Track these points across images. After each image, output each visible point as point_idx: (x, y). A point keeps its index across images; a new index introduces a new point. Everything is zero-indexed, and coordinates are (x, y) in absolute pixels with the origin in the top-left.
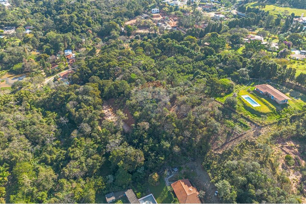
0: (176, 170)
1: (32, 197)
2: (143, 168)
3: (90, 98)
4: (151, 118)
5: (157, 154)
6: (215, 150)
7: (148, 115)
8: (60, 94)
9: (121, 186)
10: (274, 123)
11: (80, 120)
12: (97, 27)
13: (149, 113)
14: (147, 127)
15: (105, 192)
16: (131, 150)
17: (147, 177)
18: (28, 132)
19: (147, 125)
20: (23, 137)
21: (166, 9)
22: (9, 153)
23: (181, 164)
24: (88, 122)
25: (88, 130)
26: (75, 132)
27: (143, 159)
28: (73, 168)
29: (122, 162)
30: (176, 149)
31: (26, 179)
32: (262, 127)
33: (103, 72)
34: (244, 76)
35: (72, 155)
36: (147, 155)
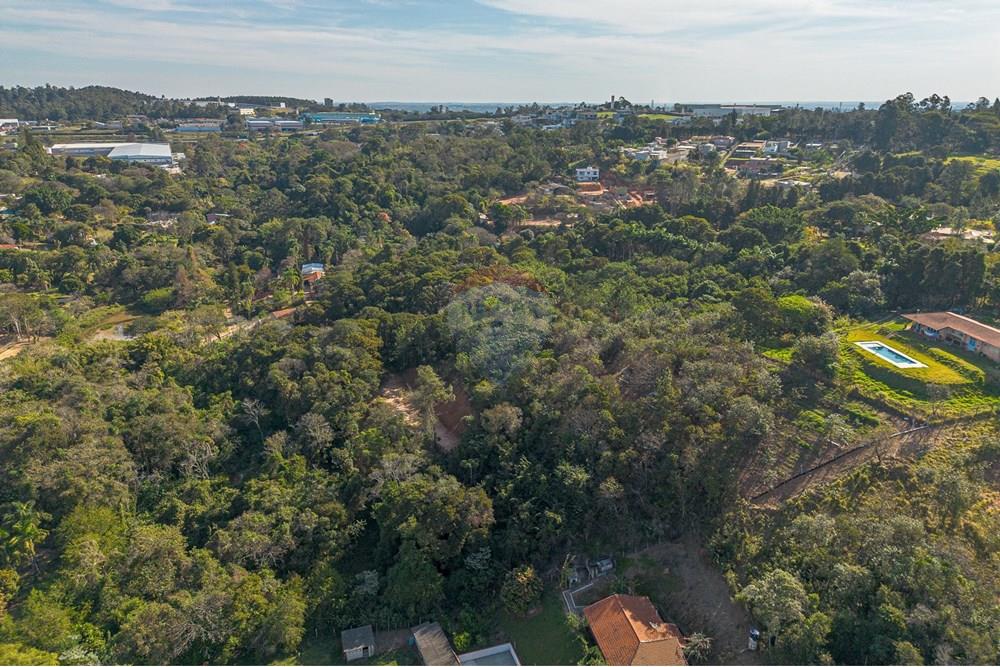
0: (607, 565)
1: (96, 608)
2: (486, 553)
3: (347, 353)
4: (530, 401)
5: (542, 505)
6: (755, 500)
7: (523, 389)
8: (260, 346)
9: (403, 611)
10: (979, 417)
11: (304, 406)
12: (408, 209)
13: (526, 382)
14: (515, 423)
15: (343, 621)
16: (448, 485)
17: (494, 586)
18: (137, 432)
19: (512, 415)
20: (117, 441)
21: (622, 169)
22: (61, 473)
23: (626, 550)
24: (328, 415)
25: (323, 434)
26: (281, 436)
27: (489, 517)
28: (253, 533)
29: (413, 521)
30: (610, 486)
31: (91, 553)
32: (936, 426)
33: (400, 299)
34: (868, 292)
35: (255, 498)
36: (503, 511)
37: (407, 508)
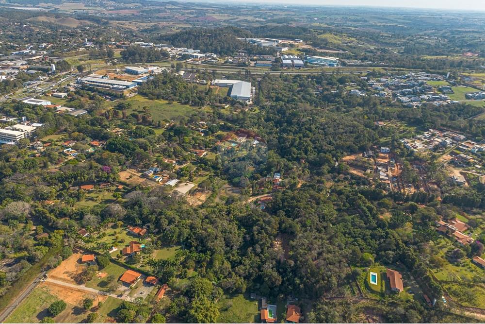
0: (297, 299)
1: (217, 275)
2: (278, 289)
3: (270, 229)
4: (298, 260)
5: (290, 284)
6: (326, 299)
7: (297, 257)
8: (254, 217)
9: (262, 293)
10: (374, 300)
11: (257, 242)
12: (312, 156)
13: (299, 256)
14: (292, 265)
15: (252, 291)
16: (275, 274)
17: (278, 295)
18: (226, 237)
19: (292, 263)
20: (223, 239)
22: (213, 246)
23: (302, 298)
24: (261, 245)
25: (259, 250)
26: (251, 248)
27: (280, 283)
28: (241, 269)
29: (267, 278)
30: (302, 286)
31: (217, 264)
32: (365, 298)
33: (290, 209)
35: (243, 262)
36: (283, 282)
37: (267, 276)
